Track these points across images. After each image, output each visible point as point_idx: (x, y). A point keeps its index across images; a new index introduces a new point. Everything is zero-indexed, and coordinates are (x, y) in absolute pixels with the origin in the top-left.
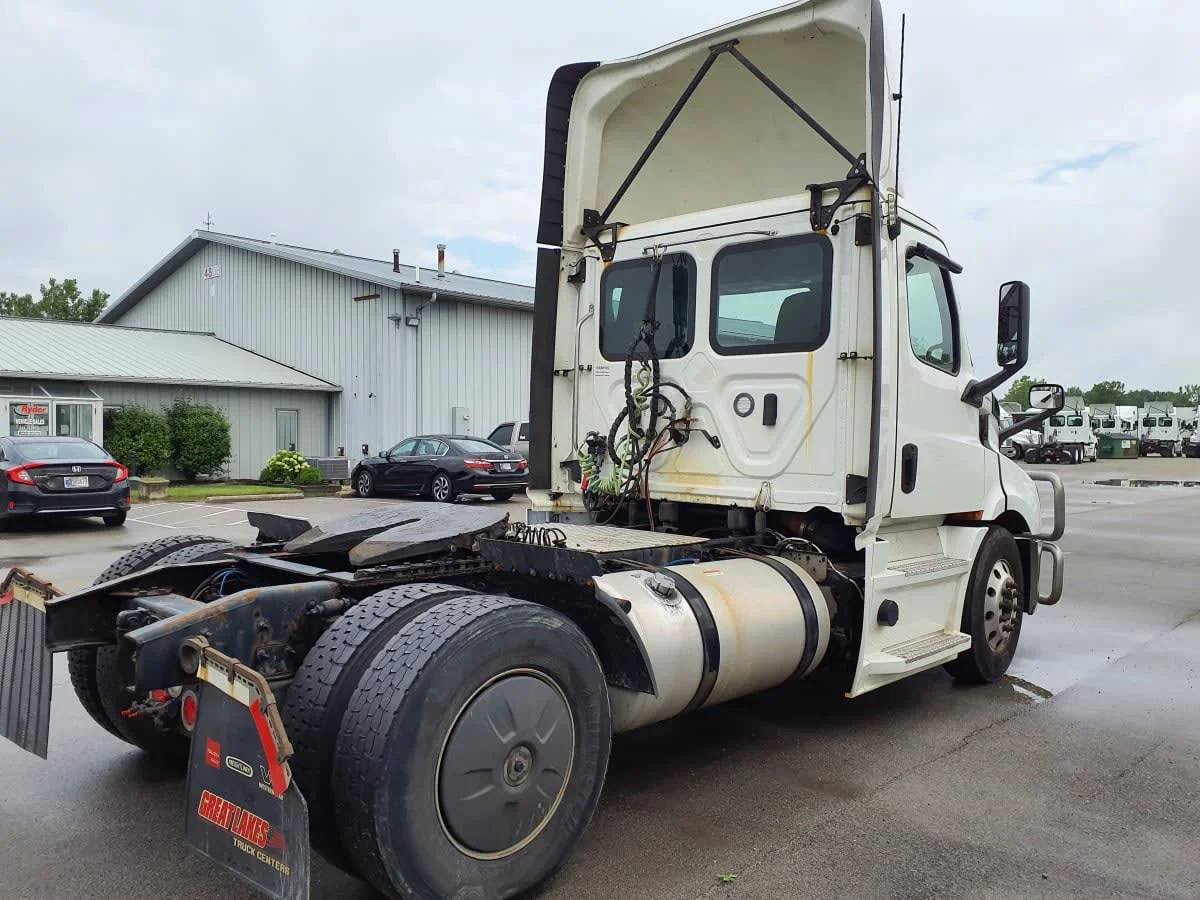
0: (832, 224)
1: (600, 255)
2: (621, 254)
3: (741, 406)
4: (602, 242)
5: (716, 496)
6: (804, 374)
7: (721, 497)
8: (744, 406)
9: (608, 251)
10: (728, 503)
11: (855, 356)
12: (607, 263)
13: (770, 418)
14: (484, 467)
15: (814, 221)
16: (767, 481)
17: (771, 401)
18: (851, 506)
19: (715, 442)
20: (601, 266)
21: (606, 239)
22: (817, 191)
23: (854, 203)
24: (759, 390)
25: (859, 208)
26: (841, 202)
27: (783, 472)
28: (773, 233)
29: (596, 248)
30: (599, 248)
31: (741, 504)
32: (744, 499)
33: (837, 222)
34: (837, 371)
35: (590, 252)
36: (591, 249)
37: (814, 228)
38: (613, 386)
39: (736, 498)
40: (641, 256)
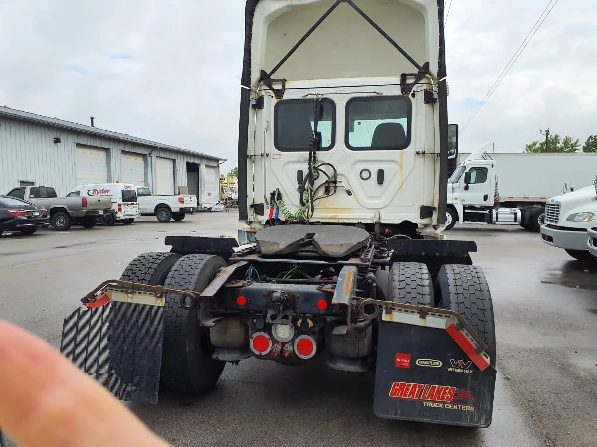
0: (412, 92)
1: (273, 95)
2: (287, 96)
3: (364, 175)
4: (275, 88)
5: (349, 219)
6: (399, 160)
7: (353, 219)
8: (365, 175)
9: (279, 94)
10: (356, 221)
11: (424, 153)
12: (278, 100)
13: (381, 181)
14: (23, 214)
15: (403, 90)
16: (378, 210)
17: (381, 173)
18: (423, 220)
19: (349, 193)
20: (274, 101)
21: (276, 87)
22: (404, 77)
23: (423, 84)
24: (374, 169)
25: (425, 87)
26: (416, 83)
27: (387, 205)
28: (381, 94)
29: (270, 91)
30: (272, 91)
31: (363, 221)
32: (365, 219)
33: (414, 91)
34: (415, 160)
35: (266, 93)
36: (267, 91)
37: (403, 94)
38: (285, 165)
39: (361, 219)
40: (302, 98)
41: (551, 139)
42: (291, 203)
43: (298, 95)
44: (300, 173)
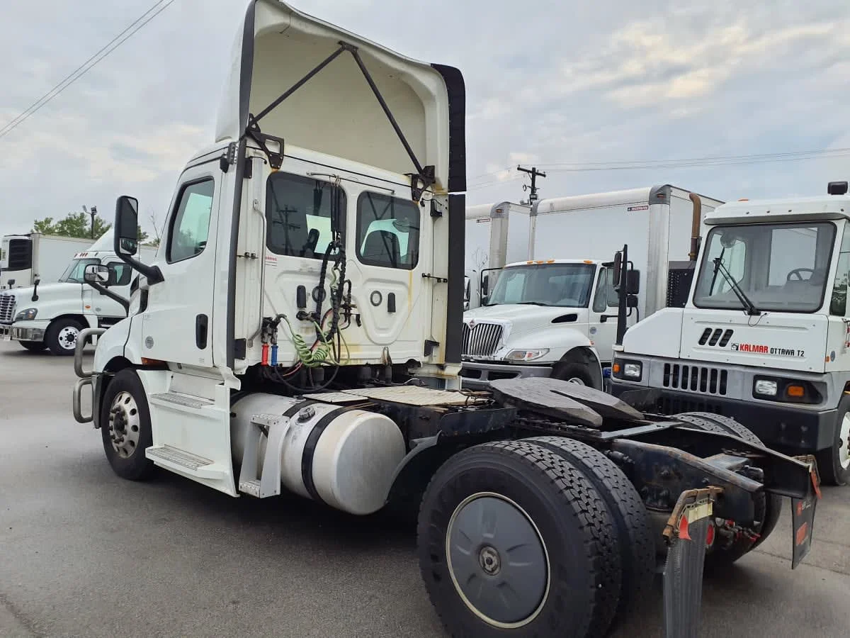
0: (421, 200)
1: (267, 160)
2: (286, 167)
3: (375, 299)
4: (270, 150)
5: (357, 359)
6: (408, 284)
7: (360, 359)
9: (276, 160)
10: (364, 363)
11: (429, 276)
12: (274, 170)
13: (391, 308)
15: (413, 195)
16: (387, 346)
17: (392, 297)
18: (426, 357)
19: (358, 323)
20: (268, 170)
21: (272, 148)
22: (414, 179)
23: (430, 192)
24: (385, 290)
25: (431, 196)
26: (424, 189)
27: (396, 340)
29: (263, 152)
30: (266, 153)
31: (372, 362)
32: (373, 359)
33: (423, 199)
34: (421, 284)
35: (255, 153)
36: (257, 150)
37: (413, 199)
38: (279, 276)
39: (369, 359)
40: (306, 175)
41: (75, 218)
42: (286, 339)
43: (301, 170)
44: (301, 290)
